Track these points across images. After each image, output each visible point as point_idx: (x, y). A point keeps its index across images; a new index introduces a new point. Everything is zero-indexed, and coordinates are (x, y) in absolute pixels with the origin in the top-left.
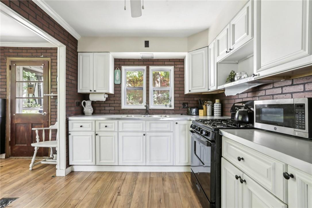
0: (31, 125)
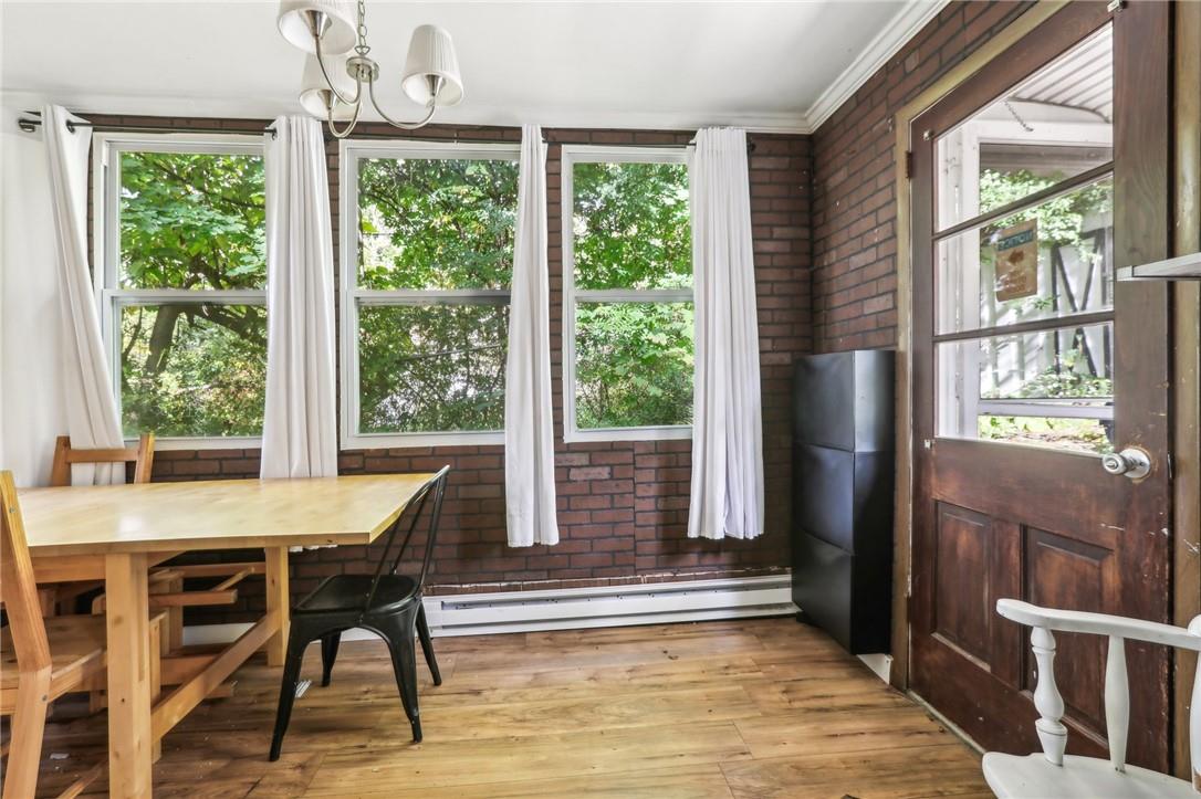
0: (1017, 533)
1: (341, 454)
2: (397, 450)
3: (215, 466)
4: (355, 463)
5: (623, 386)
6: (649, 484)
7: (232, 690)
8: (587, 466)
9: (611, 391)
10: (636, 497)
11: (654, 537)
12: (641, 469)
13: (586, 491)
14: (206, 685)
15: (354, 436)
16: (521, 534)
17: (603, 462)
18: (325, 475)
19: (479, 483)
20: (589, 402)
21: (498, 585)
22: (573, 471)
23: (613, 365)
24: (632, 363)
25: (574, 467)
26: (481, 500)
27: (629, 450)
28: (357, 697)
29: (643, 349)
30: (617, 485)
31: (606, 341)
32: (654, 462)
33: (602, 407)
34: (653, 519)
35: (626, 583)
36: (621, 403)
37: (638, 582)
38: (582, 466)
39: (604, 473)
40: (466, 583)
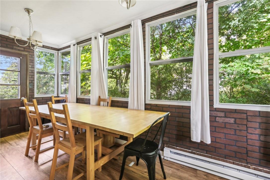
1: (146, 104)
2: (159, 105)
3: (121, 105)
4: (149, 107)
5: (239, 88)
6: (255, 128)
7: (118, 158)
8: (223, 117)
9: (234, 89)
10: (248, 132)
11: (258, 151)
12: (251, 122)
13: (223, 126)
14: (110, 158)
15: (149, 100)
16: (196, 137)
17: (231, 116)
18: (141, 109)
19: (183, 117)
20: (226, 93)
21: (188, 150)
22: (217, 118)
23: (235, 81)
24: (243, 80)
25: (218, 117)
26: (183, 122)
27: (245, 113)
28: (143, 173)
29: (249, 76)
30: (238, 126)
31: (232, 74)
32: (259, 120)
33: (231, 95)
34: (258, 144)
35: (242, 166)
36: (239, 94)
37: (249, 168)
38: (221, 117)
39: (232, 121)
40: (178, 147)
